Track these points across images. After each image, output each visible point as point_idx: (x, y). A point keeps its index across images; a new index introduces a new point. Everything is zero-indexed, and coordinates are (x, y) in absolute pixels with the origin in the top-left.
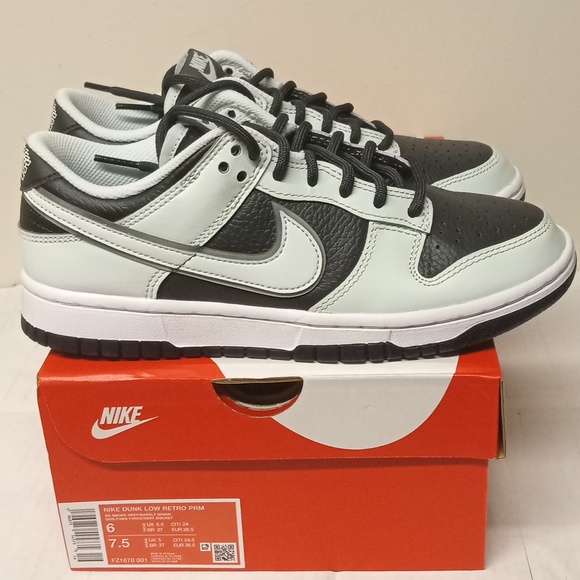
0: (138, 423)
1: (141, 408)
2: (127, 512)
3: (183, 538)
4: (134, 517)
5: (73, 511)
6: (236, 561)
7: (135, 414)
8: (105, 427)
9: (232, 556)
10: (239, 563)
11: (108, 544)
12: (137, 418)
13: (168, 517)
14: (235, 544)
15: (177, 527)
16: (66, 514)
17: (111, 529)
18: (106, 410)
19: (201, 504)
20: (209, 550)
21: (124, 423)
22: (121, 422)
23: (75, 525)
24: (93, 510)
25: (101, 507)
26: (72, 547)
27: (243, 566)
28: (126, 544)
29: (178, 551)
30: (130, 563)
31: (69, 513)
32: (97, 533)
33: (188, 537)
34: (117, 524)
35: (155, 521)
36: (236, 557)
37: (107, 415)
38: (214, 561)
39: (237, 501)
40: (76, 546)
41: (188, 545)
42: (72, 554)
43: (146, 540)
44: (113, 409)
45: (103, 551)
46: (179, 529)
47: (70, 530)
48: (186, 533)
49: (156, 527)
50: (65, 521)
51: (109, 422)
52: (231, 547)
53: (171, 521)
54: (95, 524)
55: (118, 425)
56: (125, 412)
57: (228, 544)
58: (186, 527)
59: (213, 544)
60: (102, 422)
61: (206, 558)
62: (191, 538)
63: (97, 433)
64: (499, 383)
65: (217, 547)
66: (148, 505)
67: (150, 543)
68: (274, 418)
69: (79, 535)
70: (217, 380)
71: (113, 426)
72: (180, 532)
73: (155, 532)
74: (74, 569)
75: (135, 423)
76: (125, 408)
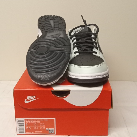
0: (35, 99)
1: (36, 96)
2: (31, 121)
3: (42, 127)
5: (19, 120)
6: (54, 133)
7: (34, 97)
8: (28, 100)
9: (53, 132)
11: (26, 128)
12: (35, 98)
13: (39, 122)
14: (54, 129)
15: (41, 125)
16: (17, 121)
17: (27, 125)
18: (28, 96)
19: (47, 119)
20: (48, 130)
21: (32, 100)
22: (31, 99)
23: (19, 123)
24: (23, 120)
25: (25, 119)
26: (18, 129)
27: (55, 134)
28: (30, 129)
29: (41, 130)
30: (30, 133)
31: (18, 121)
32: (24, 126)
33: (43, 127)
34: (28, 123)
35: (36, 123)
36: (54, 132)
37: (28, 97)
38: (49, 133)
39: (55, 119)
40: (19, 129)
41: (44, 129)
42: (18, 131)
43: (34, 127)
44: (30, 96)
45: (25, 130)
47: (18, 125)
48: (43, 126)
49: (37, 124)
50: (17, 122)
51: (28, 99)
52: (53, 129)
54: (23, 123)
55: (30, 100)
56: (32, 97)
57: (52, 129)
58: (43, 124)
60: (27, 99)
61: (47, 132)
62: (44, 127)
63: (26, 102)
64: (111, 92)
65: (50, 129)
66: (35, 119)
67: (35, 128)
68: (64, 99)
69: (19, 126)
70: (52, 90)
71: (29, 100)
72: (42, 126)
73: (36, 126)
74: (18, 135)
75: (34, 99)
76: (32, 96)
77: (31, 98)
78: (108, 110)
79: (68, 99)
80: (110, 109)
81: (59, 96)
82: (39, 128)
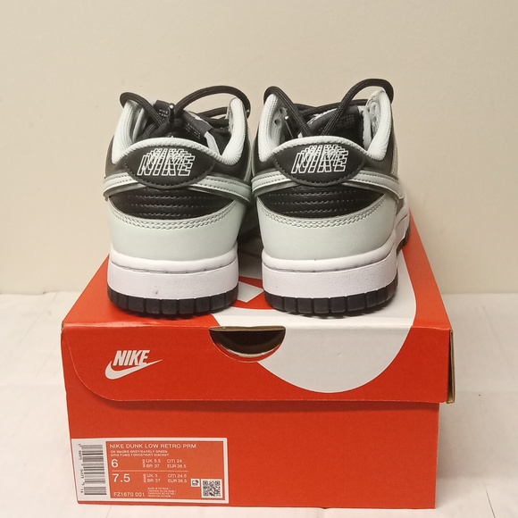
0: (146, 365)
1: (148, 351)
2: (130, 449)
3: (177, 474)
4: (135, 454)
5: (83, 447)
6: (221, 497)
7: (143, 357)
8: (117, 368)
9: (218, 492)
10: (224, 499)
11: (111, 478)
12: (145, 361)
13: (165, 453)
14: (221, 481)
16: (77, 449)
17: (115, 465)
18: (119, 352)
19: (194, 443)
20: (199, 485)
21: (134, 365)
22: (131, 364)
23: (85, 460)
24: (101, 447)
25: (108, 443)
26: (81, 481)
27: (227, 501)
28: (127, 479)
29: (172, 486)
30: (130, 497)
31: (80, 449)
32: (103, 468)
34: (120, 459)
35: (153, 458)
36: (221, 493)
37: (120, 357)
38: (203, 497)
39: (225, 440)
40: (83, 480)
41: (181, 481)
42: (80, 487)
43: (145, 475)
44: (125, 352)
45: (107, 485)
46: (174, 466)
47: (79, 464)
48: (180, 469)
49: (153, 463)
50: (76, 455)
51: (121, 364)
52: (218, 483)
53: (167, 458)
54: (102, 459)
55: (128, 367)
56: (135, 355)
57: (215, 480)
58: (180, 463)
59: (202, 480)
60: (115, 364)
61: (195, 493)
62: (183, 474)
63: (111, 374)
64: (450, 334)
65: (205, 483)
66: (148, 442)
67: (147, 479)
68: (260, 362)
69: (87, 470)
70: (213, 327)
71: (124, 368)
72: (174, 469)
73: (153, 468)
74: (80, 502)
75: (143, 365)
76: (135, 352)
77: (131, 361)
78: (435, 408)
79: (274, 363)
80: (443, 406)
81: (242, 353)
82: (164, 477)
